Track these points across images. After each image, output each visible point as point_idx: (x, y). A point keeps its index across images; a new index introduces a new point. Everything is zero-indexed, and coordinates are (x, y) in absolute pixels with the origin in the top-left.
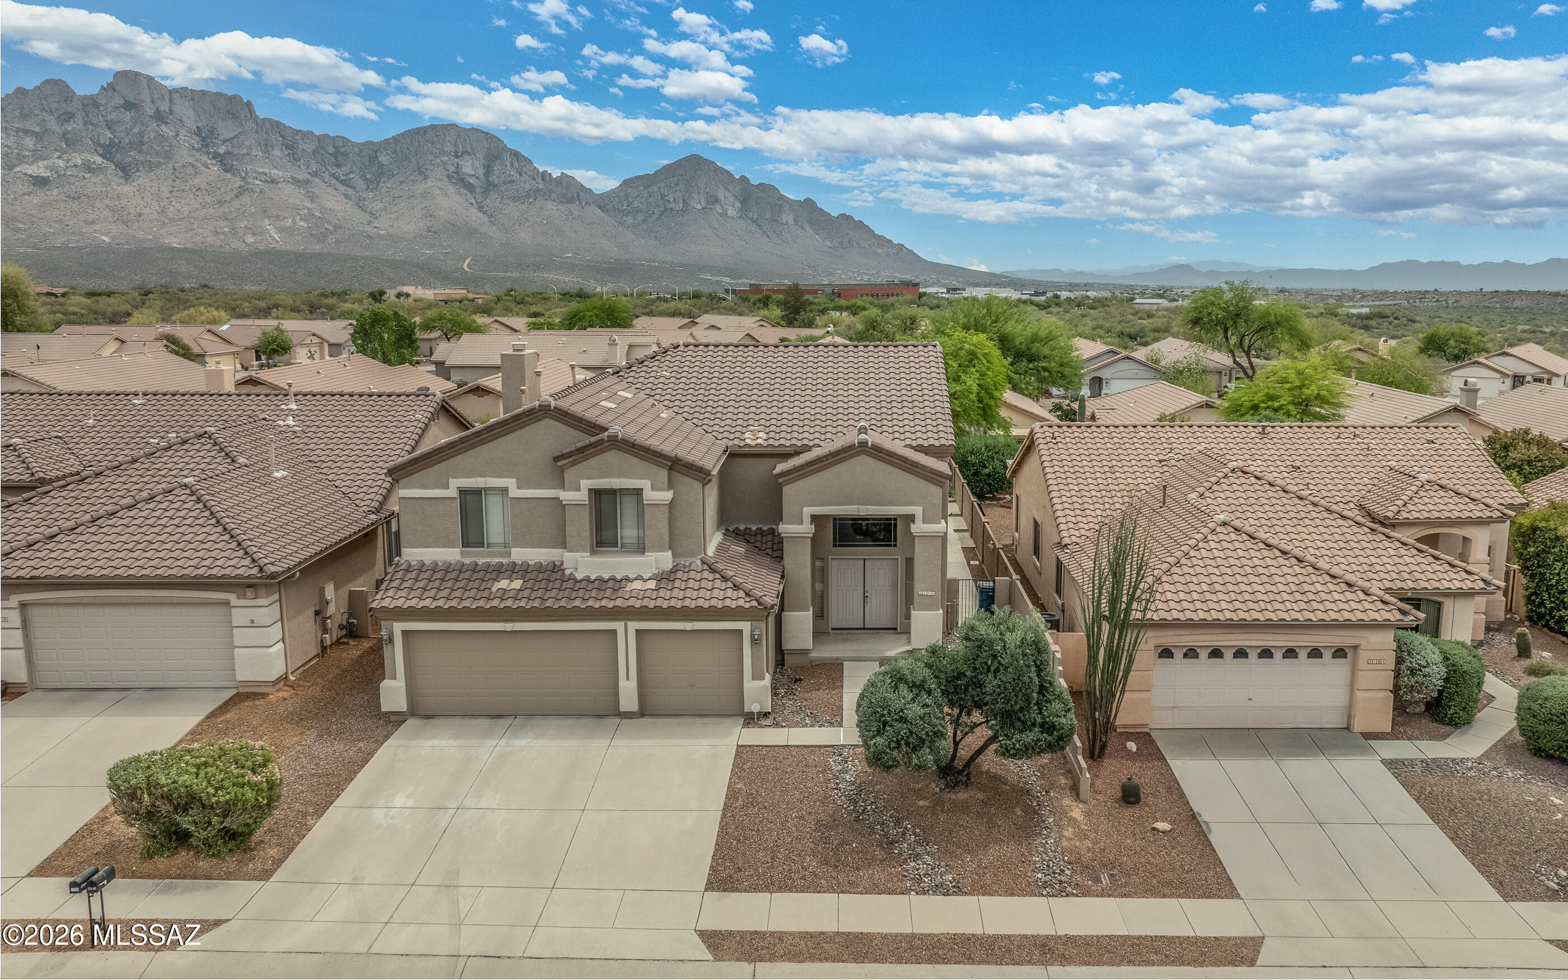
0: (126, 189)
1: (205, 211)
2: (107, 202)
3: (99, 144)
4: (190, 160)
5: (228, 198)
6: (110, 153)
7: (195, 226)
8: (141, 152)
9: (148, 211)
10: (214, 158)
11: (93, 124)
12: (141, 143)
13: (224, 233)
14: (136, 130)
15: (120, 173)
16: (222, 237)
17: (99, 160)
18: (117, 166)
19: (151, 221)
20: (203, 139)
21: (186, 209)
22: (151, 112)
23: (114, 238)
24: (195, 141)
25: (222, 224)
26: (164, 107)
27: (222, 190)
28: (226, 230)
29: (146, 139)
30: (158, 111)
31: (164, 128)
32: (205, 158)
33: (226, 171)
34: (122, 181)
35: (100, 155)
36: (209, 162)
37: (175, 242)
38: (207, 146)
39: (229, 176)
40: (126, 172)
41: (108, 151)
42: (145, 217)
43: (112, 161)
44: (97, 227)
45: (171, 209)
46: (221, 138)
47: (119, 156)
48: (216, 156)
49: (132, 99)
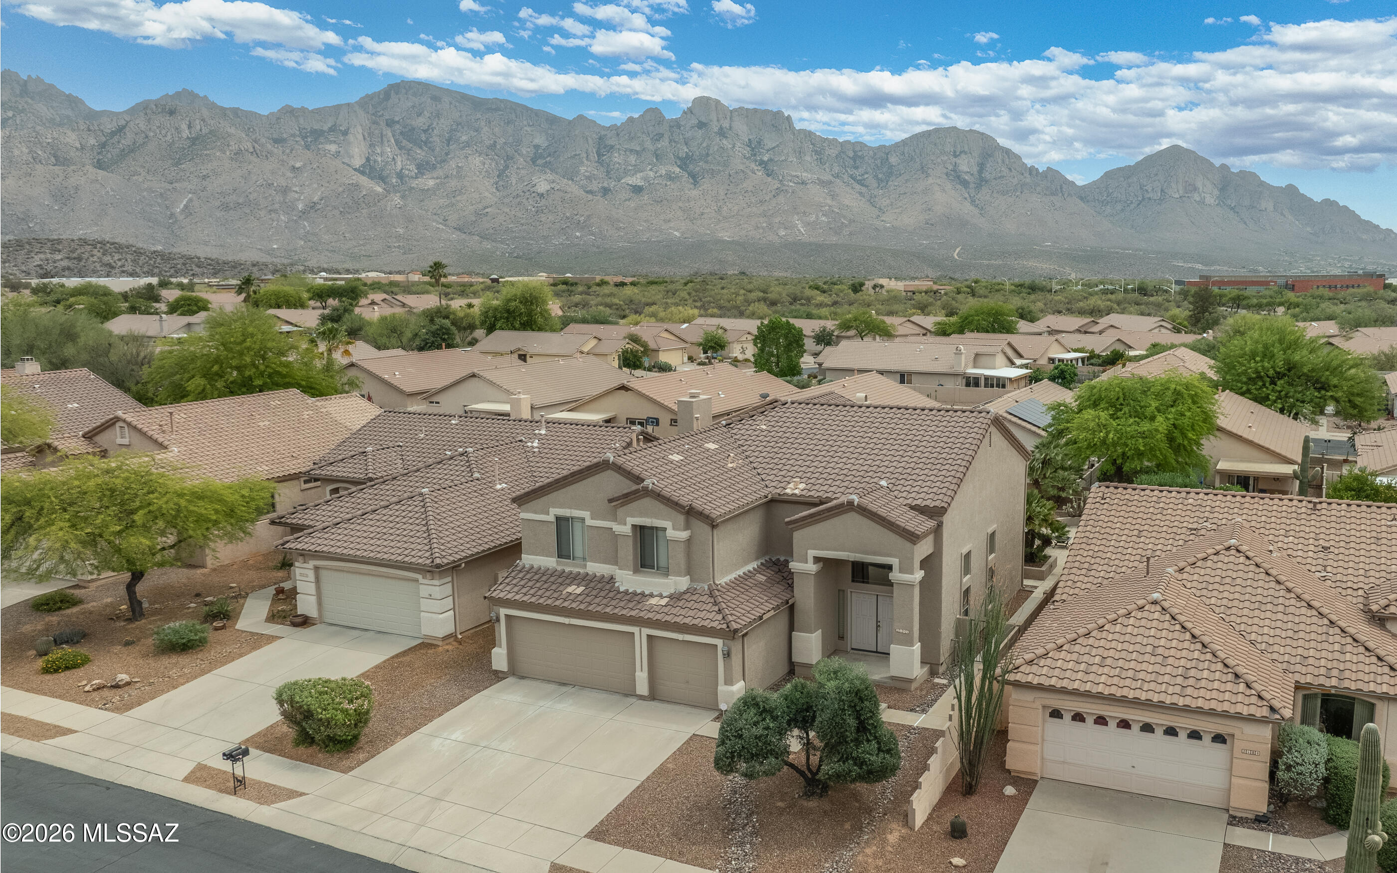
0: (695, 193)
1: (750, 209)
2: (680, 204)
3: (678, 158)
4: (742, 167)
5: (767, 198)
6: (685, 164)
7: (742, 222)
8: (706, 162)
9: (709, 210)
10: (760, 165)
11: (675, 142)
12: (708, 155)
13: (763, 228)
14: (704, 145)
15: (691, 180)
16: (761, 231)
17: (678, 170)
18: (689, 174)
19: (710, 218)
20: (753, 149)
21: (736, 208)
22: (716, 129)
23: (683, 233)
24: (747, 151)
25: (762, 220)
26: (726, 124)
27: (764, 191)
28: (765, 225)
29: (711, 152)
30: (721, 128)
31: (725, 142)
32: (753, 165)
33: (768, 175)
34: (692, 186)
35: (678, 166)
36: (756, 168)
37: (726, 236)
38: (755, 155)
39: (770, 179)
40: (695, 178)
41: (684, 162)
42: (705, 216)
43: (686, 171)
44: (672, 225)
45: (725, 208)
46: (766, 147)
47: (691, 167)
48: (762, 163)
49: (703, 119)
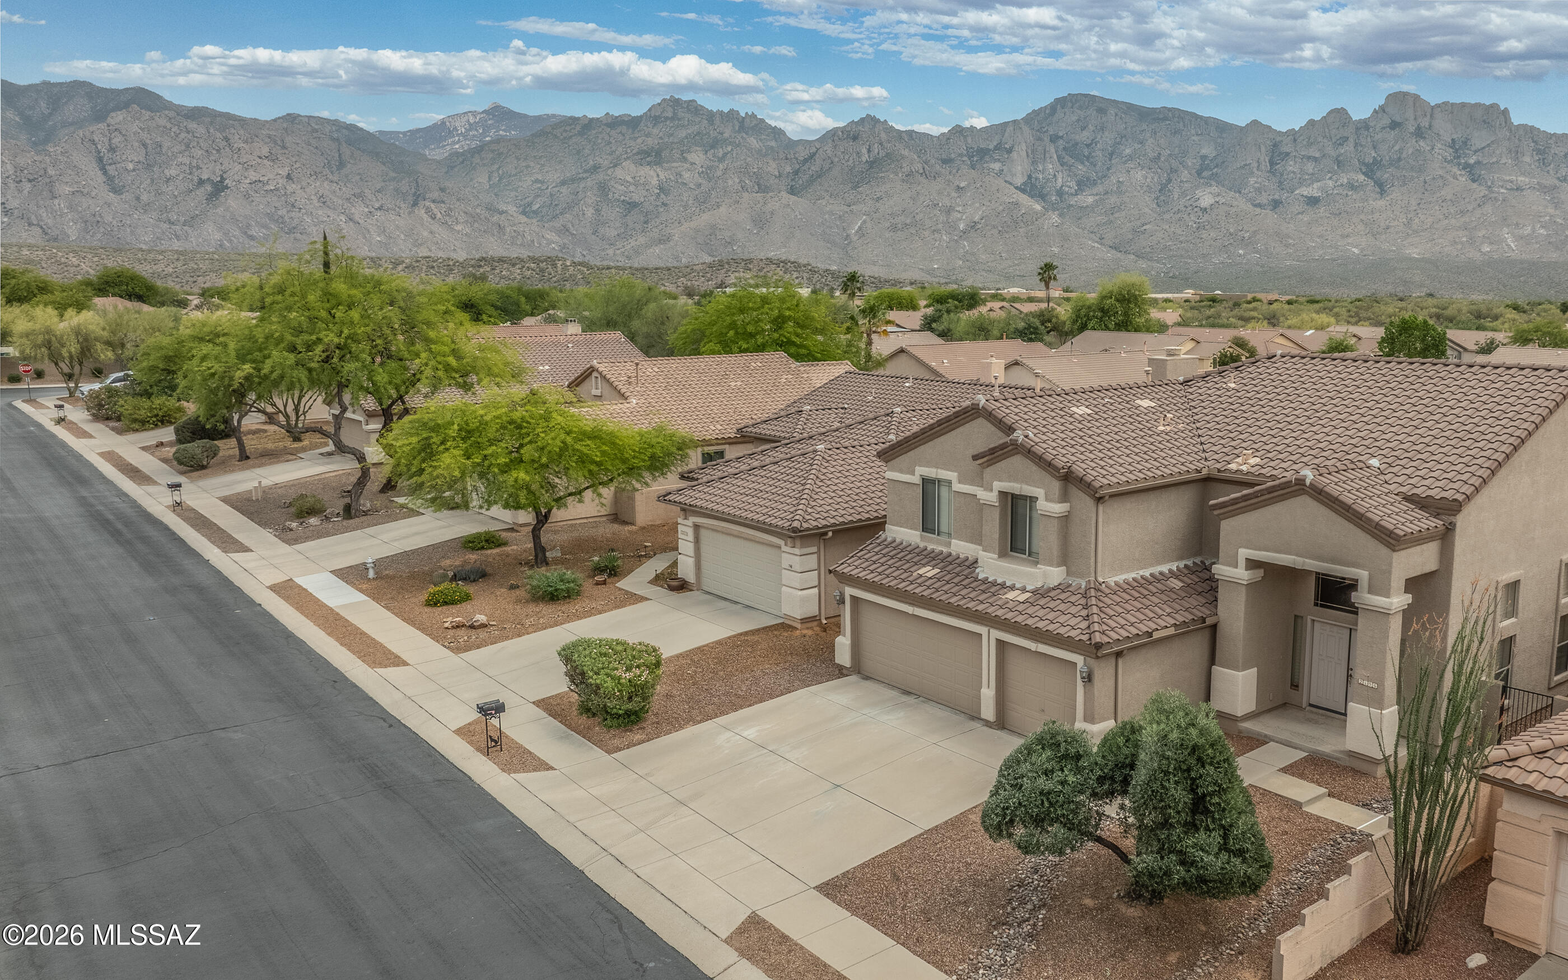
0: (1381, 203)
1: (1447, 221)
2: (1362, 217)
3: (1364, 164)
4: (1441, 172)
5: (1470, 208)
6: (1372, 171)
7: (1435, 237)
8: (1397, 168)
9: (1396, 223)
10: (1464, 168)
11: (1362, 146)
12: (1399, 159)
13: (1462, 243)
14: (1397, 148)
15: (1378, 189)
16: (1459, 246)
17: (1362, 177)
18: (1375, 182)
19: (1397, 233)
20: (1456, 151)
21: (1430, 220)
22: (1412, 129)
23: (1362, 250)
24: (1449, 153)
25: (1460, 233)
26: (1425, 123)
27: (1467, 200)
28: (1464, 239)
29: (1404, 155)
30: (1419, 128)
31: (1422, 143)
32: (1455, 170)
33: (1474, 181)
34: (1378, 196)
35: (1363, 173)
36: (1459, 172)
37: (1414, 253)
38: (1459, 157)
39: (1475, 185)
40: (1382, 188)
41: (1370, 170)
42: (1392, 230)
43: (1372, 178)
44: (1350, 240)
45: (1417, 220)
46: (1473, 148)
47: (1378, 174)
48: (1466, 166)
49: (1398, 119)
